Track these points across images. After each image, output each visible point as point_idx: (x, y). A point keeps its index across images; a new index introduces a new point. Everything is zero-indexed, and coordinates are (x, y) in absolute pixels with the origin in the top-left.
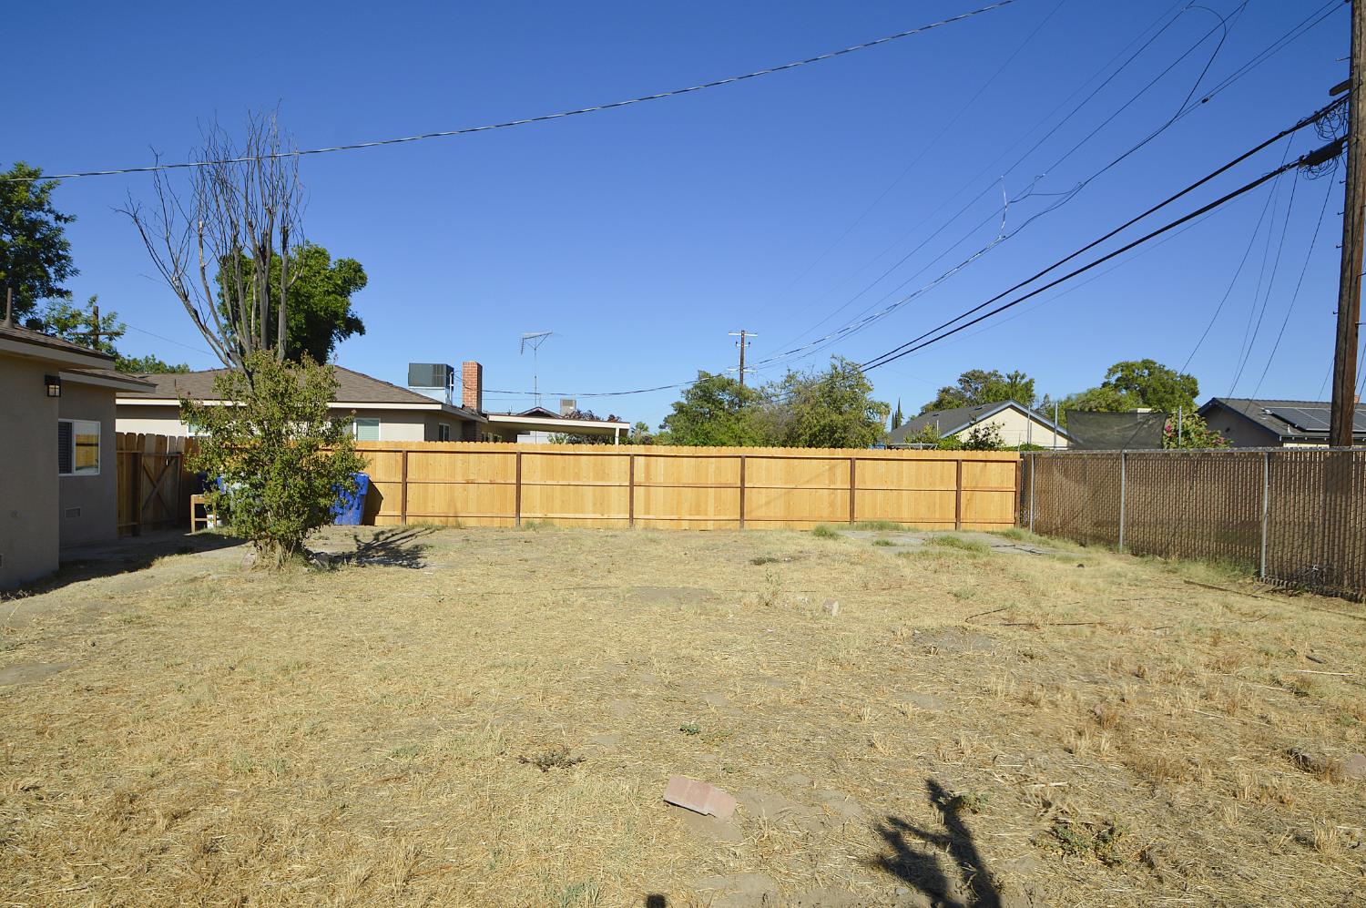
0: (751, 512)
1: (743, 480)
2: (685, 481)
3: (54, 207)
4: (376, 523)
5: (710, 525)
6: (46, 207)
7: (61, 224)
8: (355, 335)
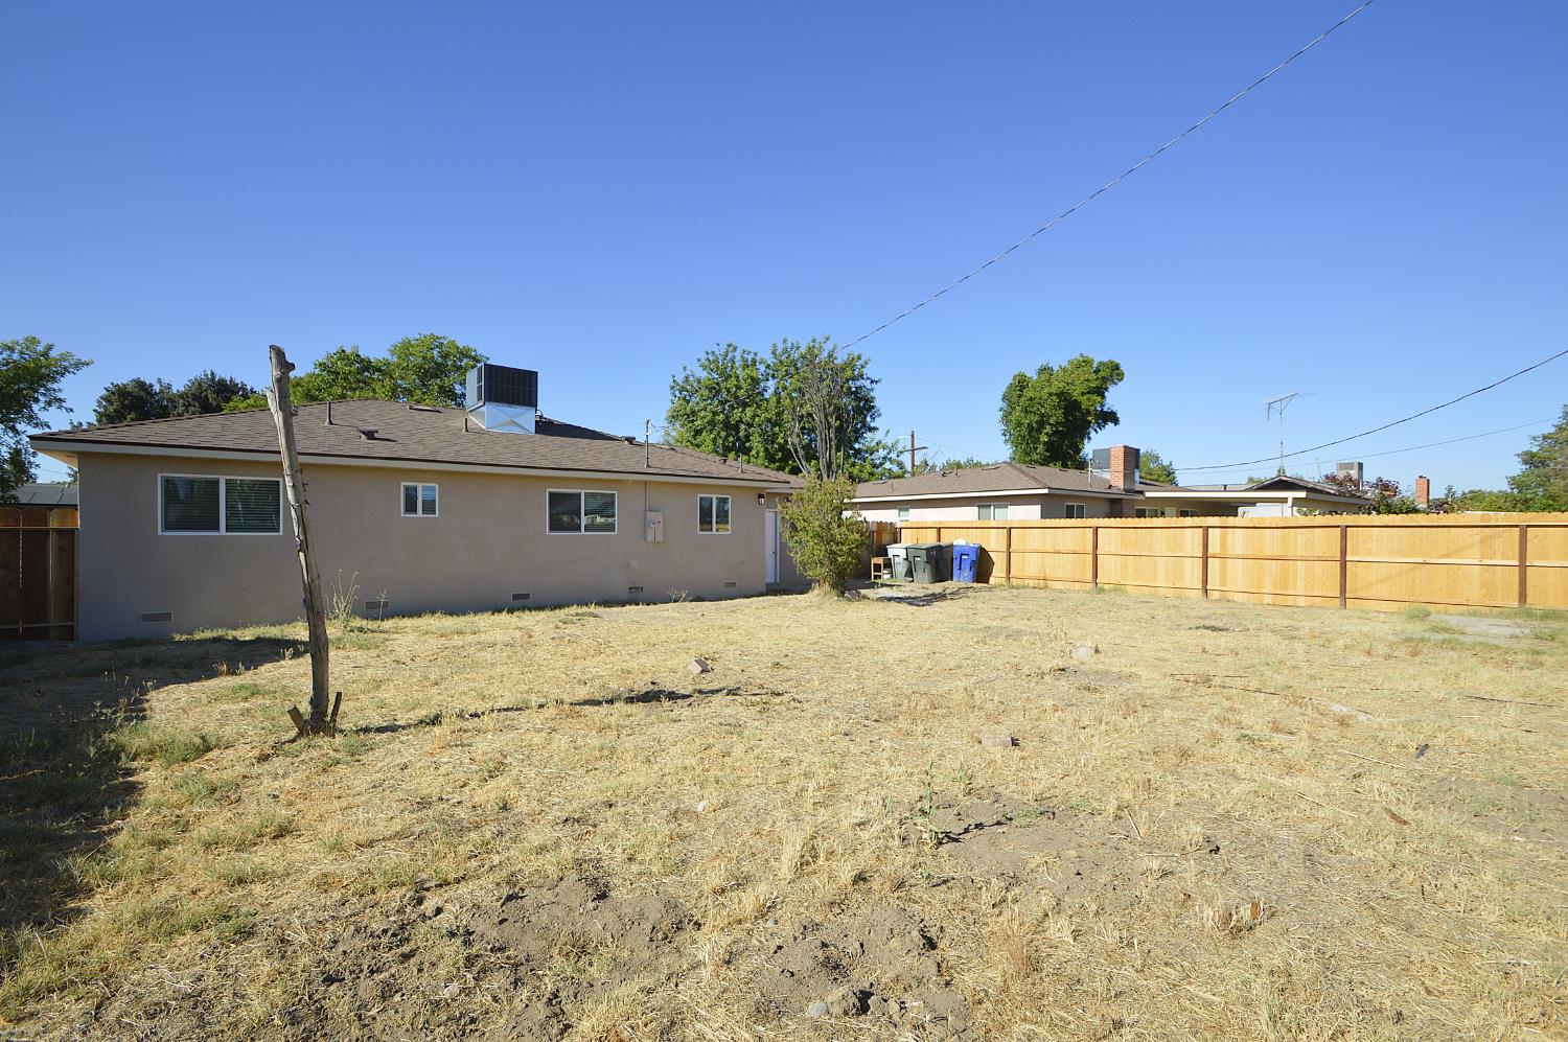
0: (1356, 590)
1: (1344, 552)
2: (1267, 553)
3: (869, 375)
4: (991, 582)
5: (1301, 602)
6: (865, 377)
7: (874, 385)
8: (1110, 425)
